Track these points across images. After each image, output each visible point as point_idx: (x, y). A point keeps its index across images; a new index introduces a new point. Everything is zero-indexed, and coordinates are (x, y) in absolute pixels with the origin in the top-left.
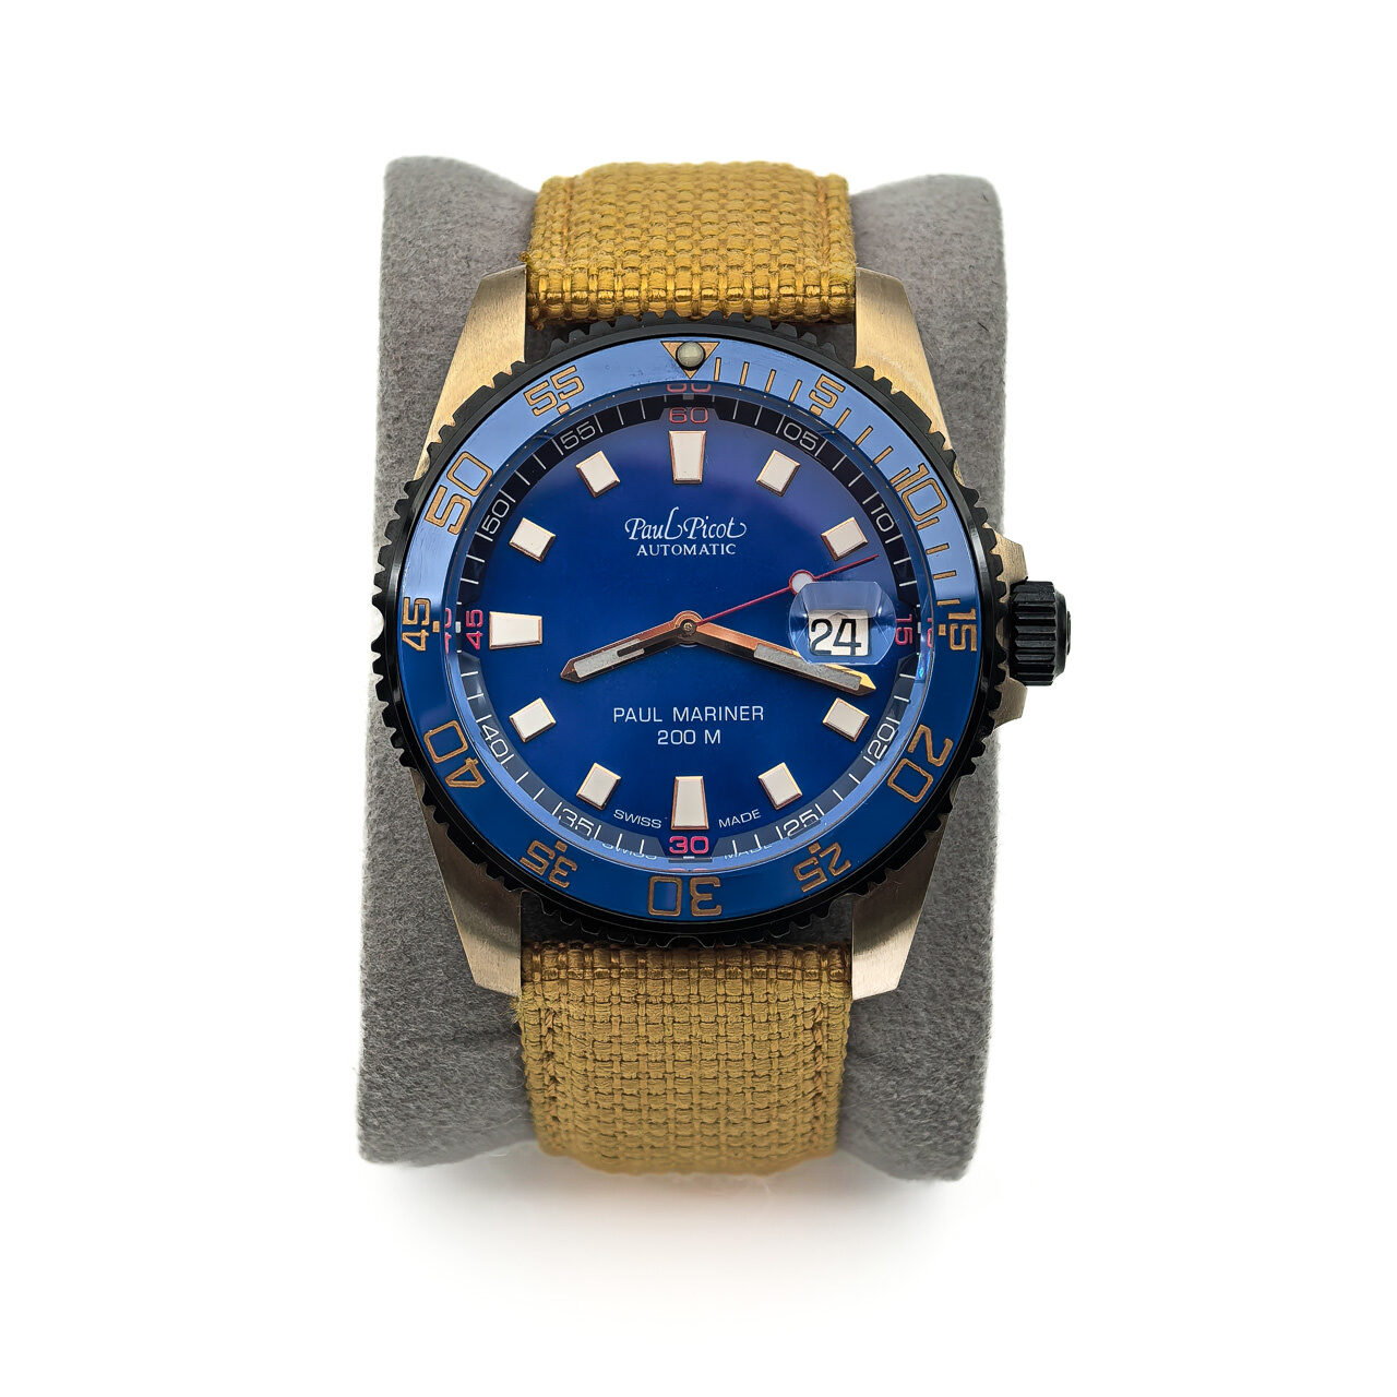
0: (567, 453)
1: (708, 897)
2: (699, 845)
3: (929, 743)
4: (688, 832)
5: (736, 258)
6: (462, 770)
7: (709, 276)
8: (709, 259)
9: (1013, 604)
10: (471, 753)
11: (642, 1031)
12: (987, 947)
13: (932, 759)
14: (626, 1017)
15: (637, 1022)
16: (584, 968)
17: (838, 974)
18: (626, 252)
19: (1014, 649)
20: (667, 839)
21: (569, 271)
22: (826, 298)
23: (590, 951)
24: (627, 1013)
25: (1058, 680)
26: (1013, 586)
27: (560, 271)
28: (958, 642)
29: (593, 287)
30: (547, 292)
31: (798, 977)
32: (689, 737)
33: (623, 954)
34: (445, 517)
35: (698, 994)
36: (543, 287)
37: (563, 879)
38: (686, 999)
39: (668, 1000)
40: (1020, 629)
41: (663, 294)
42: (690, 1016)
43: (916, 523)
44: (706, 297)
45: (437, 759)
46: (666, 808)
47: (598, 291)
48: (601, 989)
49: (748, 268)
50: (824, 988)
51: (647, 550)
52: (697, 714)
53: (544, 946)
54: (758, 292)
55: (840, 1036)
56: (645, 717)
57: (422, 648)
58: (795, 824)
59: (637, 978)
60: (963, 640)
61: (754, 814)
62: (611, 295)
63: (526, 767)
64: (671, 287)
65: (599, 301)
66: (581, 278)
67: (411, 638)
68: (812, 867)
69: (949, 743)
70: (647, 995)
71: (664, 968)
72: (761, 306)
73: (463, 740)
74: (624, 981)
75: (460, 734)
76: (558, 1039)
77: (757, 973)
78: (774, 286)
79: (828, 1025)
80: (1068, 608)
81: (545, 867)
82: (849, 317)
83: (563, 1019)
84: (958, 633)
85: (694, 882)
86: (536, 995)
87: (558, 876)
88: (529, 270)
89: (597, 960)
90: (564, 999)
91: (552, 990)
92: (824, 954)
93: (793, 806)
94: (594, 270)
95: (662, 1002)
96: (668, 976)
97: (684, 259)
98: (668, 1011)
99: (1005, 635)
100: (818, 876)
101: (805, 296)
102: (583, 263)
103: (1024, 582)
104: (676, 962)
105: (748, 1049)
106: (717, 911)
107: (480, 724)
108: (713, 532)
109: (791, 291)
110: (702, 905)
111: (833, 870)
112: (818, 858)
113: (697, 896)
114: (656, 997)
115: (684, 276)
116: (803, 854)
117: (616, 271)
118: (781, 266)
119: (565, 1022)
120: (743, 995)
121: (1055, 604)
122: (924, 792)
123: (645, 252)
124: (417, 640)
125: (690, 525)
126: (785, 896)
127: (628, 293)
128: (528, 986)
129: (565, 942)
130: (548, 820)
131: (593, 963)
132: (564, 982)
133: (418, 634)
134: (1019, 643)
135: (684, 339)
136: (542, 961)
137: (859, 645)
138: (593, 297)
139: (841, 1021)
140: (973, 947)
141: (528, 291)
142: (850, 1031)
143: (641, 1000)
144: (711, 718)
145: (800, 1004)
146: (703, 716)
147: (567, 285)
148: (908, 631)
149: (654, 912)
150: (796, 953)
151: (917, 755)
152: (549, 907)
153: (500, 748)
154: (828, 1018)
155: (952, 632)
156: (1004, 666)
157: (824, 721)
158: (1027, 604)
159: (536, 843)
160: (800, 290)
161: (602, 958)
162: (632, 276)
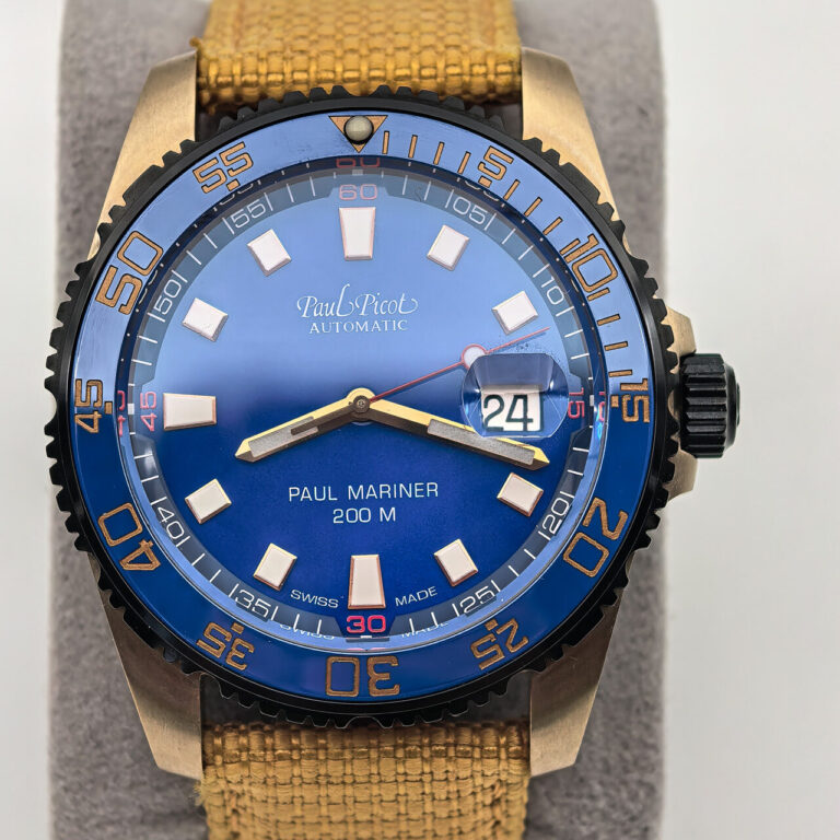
0: (237, 232)
1: (385, 677)
2: (377, 624)
3: (604, 517)
4: (366, 611)
5: (403, 40)
6: (137, 553)
7: (377, 58)
8: (377, 42)
9: (683, 376)
10: (145, 535)
11: (324, 811)
12: (659, 720)
13: (607, 533)
14: (308, 798)
15: (318, 803)
16: (265, 750)
17: (516, 751)
18: (296, 38)
19: (685, 420)
20: (344, 619)
21: (239, 56)
22: (491, 77)
23: (271, 733)
24: (309, 794)
25: (728, 451)
26: (683, 358)
27: (230, 56)
28: (631, 414)
29: (263, 69)
30: (217, 76)
31: (477, 755)
32: (365, 515)
33: (304, 735)
34: (116, 297)
35: (379, 774)
36: (213, 72)
37: (241, 662)
38: (366, 779)
39: (349, 780)
40: (692, 401)
41: (331, 76)
42: (371, 796)
43: (586, 294)
44: (374, 78)
45: (112, 543)
46: (342, 587)
47: (268, 74)
48: (282, 771)
49: (415, 48)
50: (503, 765)
51: (320, 328)
52: (371, 492)
53: (226, 728)
54: (425, 72)
55: (519, 811)
56: (320, 496)
57: (94, 430)
58: (471, 601)
59: (317, 759)
60: (636, 412)
61: (430, 592)
62: (280, 78)
63: (203, 548)
64: (339, 69)
65: (269, 84)
66: (251, 63)
67: (83, 420)
68: (489, 645)
69: (624, 516)
70: (327, 776)
71: (344, 748)
72: (428, 85)
73: (138, 522)
74: (305, 762)
75: (135, 516)
76: (243, 820)
77: (436, 752)
78: (441, 65)
79: (507, 801)
80: (738, 380)
81: (221, 650)
82: (514, 96)
83: (245, 801)
84: (631, 403)
85: (371, 661)
86: (218, 777)
87: (235, 659)
88: (199, 56)
89: (278, 742)
90: (246, 781)
91: (234, 772)
92: (501, 732)
93: (469, 583)
94: (263, 55)
95: (343, 783)
96: (348, 755)
97: (351, 43)
98: (349, 791)
99: (676, 407)
100: (495, 653)
101: (472, 75)
102: (252, 48)
103: (692, 355)
104: (357, 742)
105: (429, 826)
106: (395, 691)
107: (155, 507)
108: (385, 309)
109: (456, 70)
110: (381, 685)
111: (510, 648)
112: (495, 634)
113: (375, 676)
114: (337, 777)
115: (352, 59)
116: (480, 631)
117: (285, 54)
118: (447, 47)
119: (248, 803)
120: (423, 773)
121: (726, 376)
122: (600, 565)
123: (313, 37)
124: (90, 422)
125: (361, 302)
126: (463, 675)
127: (298, 76)
128: (210, 770)
129: (246, 723)
130: (224, 601)
131: (273, 745)
132: (246, 764)
133: (90, 416)
134: (690, 415)
135: (352, 113)
136: (223, 742)
137: (531, 421)
138: (262, 80)
139: (520, 796)
140: (645, 719)
141: (199, 74)
142: (528, 806)
143: (322, 780)
144: (385, 495)
145: (479, 781)
146: (378, 494)
147: (237, 69)
148: (581, 404)
149: (331, 693)
150: (474, 731)
151: (593, 529)
152: (227, 690)
153: (175, 530)
154: (507, 794)
155: (625, 404)
156: (675, 438)
157: (498, 497)
158: (697, 376)
159: (212, 625)
160: (466, 69)
161: (283, 740)
162: (300, 61)
